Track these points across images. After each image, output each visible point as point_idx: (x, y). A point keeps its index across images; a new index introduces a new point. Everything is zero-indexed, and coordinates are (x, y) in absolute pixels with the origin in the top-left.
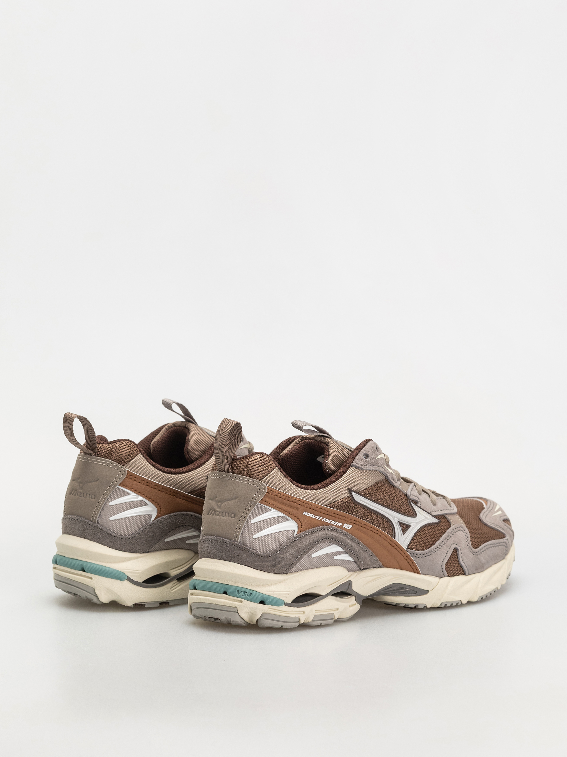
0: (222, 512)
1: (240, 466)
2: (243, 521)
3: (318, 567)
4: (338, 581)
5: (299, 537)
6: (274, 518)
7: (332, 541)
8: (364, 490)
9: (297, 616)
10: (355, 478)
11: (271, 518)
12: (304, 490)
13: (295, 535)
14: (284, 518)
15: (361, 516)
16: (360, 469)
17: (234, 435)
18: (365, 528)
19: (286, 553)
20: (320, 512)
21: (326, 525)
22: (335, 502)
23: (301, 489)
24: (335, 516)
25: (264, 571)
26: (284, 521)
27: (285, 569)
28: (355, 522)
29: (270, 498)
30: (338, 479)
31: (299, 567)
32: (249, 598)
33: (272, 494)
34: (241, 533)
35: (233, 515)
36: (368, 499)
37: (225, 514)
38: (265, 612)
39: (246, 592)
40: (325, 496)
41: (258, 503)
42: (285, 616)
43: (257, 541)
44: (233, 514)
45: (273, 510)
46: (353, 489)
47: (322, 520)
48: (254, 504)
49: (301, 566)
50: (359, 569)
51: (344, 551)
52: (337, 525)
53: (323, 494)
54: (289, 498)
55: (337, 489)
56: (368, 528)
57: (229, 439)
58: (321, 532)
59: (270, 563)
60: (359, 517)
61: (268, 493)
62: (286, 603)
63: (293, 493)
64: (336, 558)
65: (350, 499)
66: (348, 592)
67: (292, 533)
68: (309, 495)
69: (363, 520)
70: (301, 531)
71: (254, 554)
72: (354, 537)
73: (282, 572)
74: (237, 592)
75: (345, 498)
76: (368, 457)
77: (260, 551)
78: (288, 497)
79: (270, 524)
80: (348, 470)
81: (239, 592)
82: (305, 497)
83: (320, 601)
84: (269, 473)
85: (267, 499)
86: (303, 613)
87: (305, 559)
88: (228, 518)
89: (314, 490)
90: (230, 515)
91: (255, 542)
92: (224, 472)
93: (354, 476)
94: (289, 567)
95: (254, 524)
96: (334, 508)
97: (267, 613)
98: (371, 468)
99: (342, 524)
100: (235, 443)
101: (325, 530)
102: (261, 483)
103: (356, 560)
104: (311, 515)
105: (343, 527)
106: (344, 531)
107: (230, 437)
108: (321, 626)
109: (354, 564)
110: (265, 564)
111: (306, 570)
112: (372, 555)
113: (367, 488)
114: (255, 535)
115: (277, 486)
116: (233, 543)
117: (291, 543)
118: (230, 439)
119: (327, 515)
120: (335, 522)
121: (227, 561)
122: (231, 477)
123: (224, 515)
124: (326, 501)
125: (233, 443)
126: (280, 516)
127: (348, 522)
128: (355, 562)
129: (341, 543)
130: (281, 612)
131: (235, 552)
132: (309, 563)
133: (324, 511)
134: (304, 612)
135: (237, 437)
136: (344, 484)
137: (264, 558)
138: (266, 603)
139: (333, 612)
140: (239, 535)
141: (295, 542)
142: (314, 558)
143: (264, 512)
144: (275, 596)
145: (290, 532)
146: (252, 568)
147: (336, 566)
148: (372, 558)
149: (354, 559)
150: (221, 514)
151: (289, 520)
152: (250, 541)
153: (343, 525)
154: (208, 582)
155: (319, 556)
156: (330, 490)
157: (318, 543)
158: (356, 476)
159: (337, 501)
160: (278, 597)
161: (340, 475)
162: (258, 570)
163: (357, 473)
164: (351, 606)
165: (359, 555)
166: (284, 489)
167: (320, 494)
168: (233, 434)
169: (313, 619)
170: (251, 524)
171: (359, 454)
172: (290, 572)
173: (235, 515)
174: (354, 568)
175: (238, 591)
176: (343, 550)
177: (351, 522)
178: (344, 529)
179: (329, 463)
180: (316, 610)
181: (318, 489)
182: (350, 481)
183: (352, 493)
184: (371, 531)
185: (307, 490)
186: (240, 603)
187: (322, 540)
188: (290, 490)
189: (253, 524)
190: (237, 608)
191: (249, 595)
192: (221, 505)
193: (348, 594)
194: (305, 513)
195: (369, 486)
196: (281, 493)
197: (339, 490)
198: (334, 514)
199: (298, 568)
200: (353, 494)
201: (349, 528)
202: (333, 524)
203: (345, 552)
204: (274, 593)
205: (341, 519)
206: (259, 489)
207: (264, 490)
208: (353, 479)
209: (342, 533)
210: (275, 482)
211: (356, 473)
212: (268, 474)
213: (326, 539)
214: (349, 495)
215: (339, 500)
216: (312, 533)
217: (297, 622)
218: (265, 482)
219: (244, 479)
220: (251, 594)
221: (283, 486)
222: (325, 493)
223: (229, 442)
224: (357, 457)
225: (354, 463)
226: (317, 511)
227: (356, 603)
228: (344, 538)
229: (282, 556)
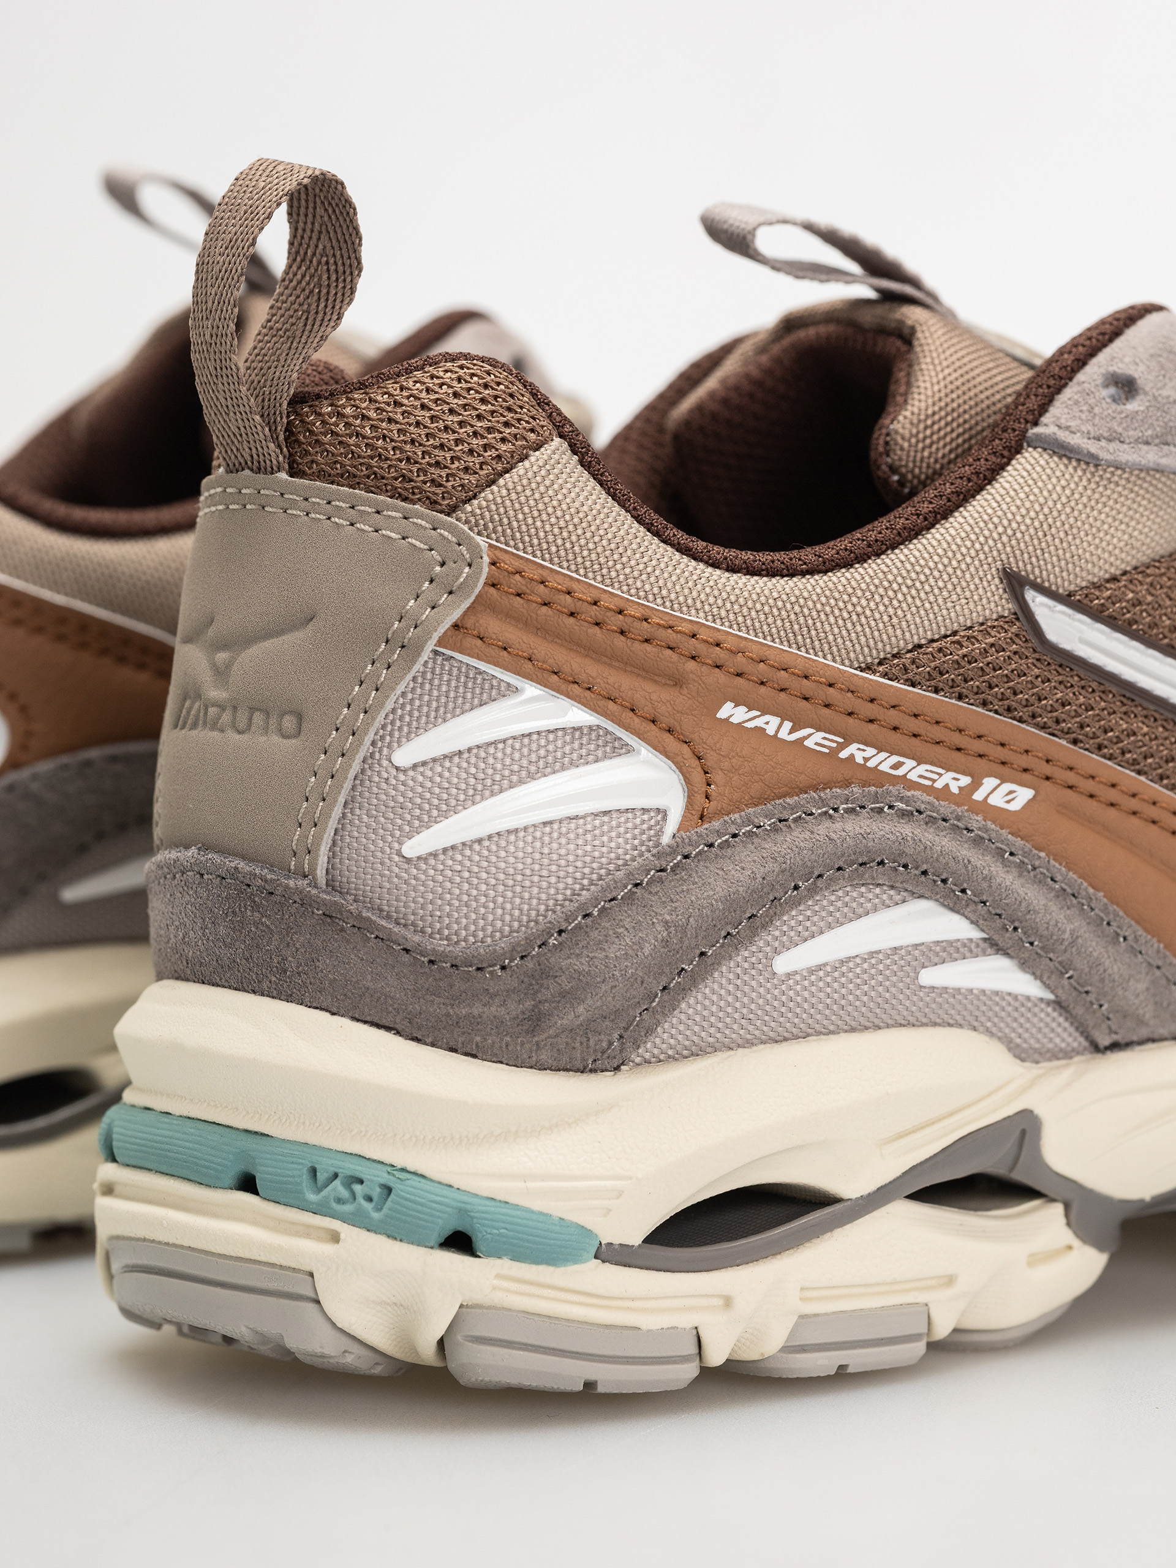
0: (235, 708)
1: (332, 432)
2: (343, 755)
3: (820, 1033)
4: (951, 1114)
5: (691, 848)
6: (535, 737)
7: (900, 878)
8: (1108, 581)
9: (686, 1321)
10: (1046, 510)
11: (514, 738)
12: (727, 574)
13: (666, 839)
14: (598, 737)
15: (1086, 735)
16: (1079, 461)
17: (319, 263)
18: (1112, 805)
19: (606, 946)
20: (827, 706)
21: (864, 784)
22: (920, 646)
23: (710, 569)
24: (922, 732)
25: (474, 1056)
26: (600, 753)
27: (605, 1044)
28: (1048, 769)
29: (509, 616)
30: (943, 514)
31: (696, 1028)
32: (376, 1215)
33: (519, 595)
34: (332, 824)
35: (289, 722)
36: (1134, 636)
37: (250, 719)
38: (477, 1297)
39: (361, 1182)
40: (859, 609)
41: (430, 645)
42: (607, 1326)
43: (425, 872)
44: (291, 712)
45: (531, 690)
46: (1035, 574)
47: (843, 754)
48: (410, 649)
49: (705, 1024)
50: (1085, 1043)
51: (985, 940)
52: (939, 785)
53: (846, 597)
54: (629, 620)
55: (936, 573)
56: (1134, 804)
57: (294, 283)
58: (827, 823)
59: (504, 1004)
60: (1075, 742)
61: (493, 585)
62: (610, 1244)
63: (656, 590)
64: (931, 977)
65: (1014, 629)
66: (1019, 1176)
67: (650, 828)
68: (758, 606)
69: (1104, 757)
70: (701, 818)
71: (407, 951)
72: (1043, 854)
73: (584, 1060)
74: (306, 1177)
75: (982, 624)
76: (1133, 397)
77: (446, 932)
78: (620, 612)
79: (507, 773)
80: (1008, 464)
81: (322, 1177)
82: (732, 617)
83: (831, 1230)
84: (507, 471)
85: (493, 626)
86: (719, 1302)
87: (729, 981)
88: (264, 738)
89: (792, 575)
90: (273, 721)
91: (416, 878)
92: (247, 472)
93: (1042, 500)
94: (626, 1029)
95: (411, 773)
96: (913, 685)
97: (489, 1308)
98: (1150, 456)
99: (965, 780)
100: (322, 305)
101: (857, 814)
102: (452, 529)
103: (1060, 992)
104: (771, 724)
105: (978, 796)
106: (980, 818)
107: (299, 276)
108: (842, 1378)
109: (1055, 1014)
110: (475, 1012)
111: (740, 1050)
112: (1160, 963)
113: (1125, 573)
114: (417, 838)
115: (554, 549)
116: (287, 887)
117: (636, 885)
118: (299, 282)
119: (871, 721)
120: (922, 769)
121: (263, 995)
122: (282, 494)
123: (242, 725)
124: (863, 639)
125: (309, 305)
126: (575, 729)
127: (1006, 770)
128: (1059, 1004)
129: (963, 891)
130: (582, 1299)
131: (300, 940)
132: (759, 1007)
133: (849, 701)
134: (728, 1302)
135: (336, 271)
136: (977, 546)
137: (467, 978)
138: (479, 1244)
139: (922, 1298)
140: (318, 839)
141: (661, 881)
142: (789, 975)
143: (476, 701)
144: (537, 1205)
145: (638, 821)
146: (398, 1033)
147: (935, 1024)
148: (1163, 982)
149: (1047, 986)
150: (226, 717)
151: (629, 750)
152: (382, 875)
153: (976, 785)
154: (165, 1119)
155: (820, 967)
156: (890, 577)
157: (813, 891)
158: (1055, 496)
159: (933, 641)
160: (557, 1208)
161: (958, 494)
162: (433, 1045)
163: (1063, 482)
164: (1036, 1260)
165: (1080, 963)
166: (596, 567)
167: (823, 600)
168: (314, 254)
169: (787, 1341)
170: (394, 772)
171: (1080, 377)
172: (638, 1060)
173: (300, 717)
174: (1057, 1040)
175: (314, 1171)
176: (976, 934)
177: (1025, 770)
178: (984, 807)
179: (907, 435)
180: (802, 1289)
181: (819, 572)
182: (1014, 525)
183: (1030, 595)
184: (1154, 822)
185: (745, 579)
186: (328, 1248)
187: (840, 869)
188: (636, 574)
189: (405, 771)
190: (311, 1275)
191: (375, 1198)
192: (228, 666)
193: (1026, 1192)
194: (732, 712)
195: (1134, 563)
196: (575, 586)
197: (945, 577)
198: (916, 716)
199: (687, 1038)
200: (1038, 603)
201: (1016, 806)
202: (913, 776)
203: (994, 946)
204: (532, 1185)
205: (959, 749)
206: (443, 564)
207: (467, 569)
208: (1032, 514)
209: (969, 830)
210: (539, 524)
211: (1054, 480)
212: (501, 475)
213: (861, 865)
214: (1007, 607)
215: (946, 636)
216: (775, 829)
217: (684, 1359)
218: (477, 525)
219: (353, 507)
220: (388, 1190)
221: (591, 546)
222: (859, 593)
223: (293, 303)
224: (1068, 393)
225: (1047, 427)
226: (806, 699)
227: (1076, 1243)
228: (981, 861)
229: (581, 964)
